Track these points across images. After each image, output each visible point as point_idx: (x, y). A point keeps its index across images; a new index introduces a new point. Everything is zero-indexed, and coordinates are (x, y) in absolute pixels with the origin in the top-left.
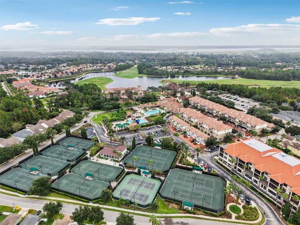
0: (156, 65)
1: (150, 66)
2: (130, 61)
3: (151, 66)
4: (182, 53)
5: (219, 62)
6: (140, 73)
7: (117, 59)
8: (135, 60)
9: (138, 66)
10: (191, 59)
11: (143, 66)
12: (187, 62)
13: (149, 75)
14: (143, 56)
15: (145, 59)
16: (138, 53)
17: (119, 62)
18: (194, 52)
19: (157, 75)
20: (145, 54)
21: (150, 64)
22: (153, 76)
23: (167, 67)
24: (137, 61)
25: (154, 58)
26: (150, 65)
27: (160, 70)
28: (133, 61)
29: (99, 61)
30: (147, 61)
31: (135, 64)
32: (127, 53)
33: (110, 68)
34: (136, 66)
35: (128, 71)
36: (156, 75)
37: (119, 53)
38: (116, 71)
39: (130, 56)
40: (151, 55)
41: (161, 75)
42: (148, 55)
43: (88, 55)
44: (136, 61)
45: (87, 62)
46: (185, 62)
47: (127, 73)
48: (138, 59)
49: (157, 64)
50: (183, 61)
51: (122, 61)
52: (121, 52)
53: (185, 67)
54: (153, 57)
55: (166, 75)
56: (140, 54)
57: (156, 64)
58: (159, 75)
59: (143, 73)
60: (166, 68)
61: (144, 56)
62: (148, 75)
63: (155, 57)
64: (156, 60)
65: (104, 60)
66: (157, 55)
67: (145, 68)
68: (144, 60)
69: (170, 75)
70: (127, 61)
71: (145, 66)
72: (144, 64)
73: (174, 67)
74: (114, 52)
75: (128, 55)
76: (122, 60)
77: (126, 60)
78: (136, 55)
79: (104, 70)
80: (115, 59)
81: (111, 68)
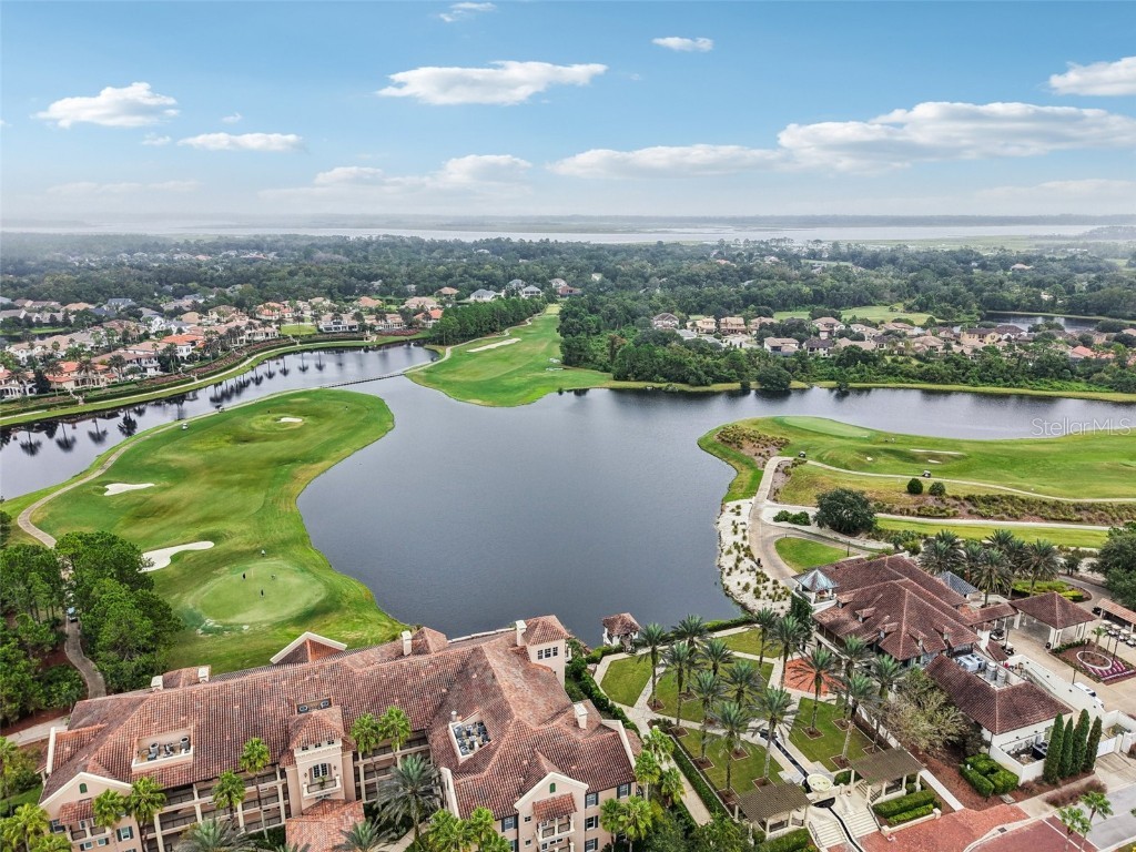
0: (656, 309)
1: (629, 312)
2: (529, 280)
3: (631, 316)
4: (762, 242)
5: (985, 294)
6: (569, 362)
7: (465, 272)
8: (554, 277)
9: (564, 315)
10: (833, 277)
11: (592, 311)
12: (816, 292)
13: (626, 379)
14: (590, 258)
15: (598, 270)
16: (568, 243)
17: (474, 289)
18: (818, 241)
19: (676, 381)
20: (600, 247)
21: (627, 298)
22: (649, 385)
23: (723, 320)
24: (563, 283)
25: (643, 267)
26: (625, 308)
27: (688, 345)
28: (543, 283)
29: (377, 284)
30: (609, 283)
31: (552, 300)
32: (522, 242)
33: (410, 325)
34: (554, 310)
35: (507, 340)
36: (669, 378)
37: (487, 244)
38: (441, 343)
39: (534, 256)
40: (629, 251)
41: (699, 379)
42: (615, 254)
43: (348, 253)
44: (554, 283)
45: (315, 285)
46: (806, 290)
47: (497, 358)
48: (569, 270)
49: (663, 301)
50: (793, 286)
51: (491, 282)
52: (498, 240)
53: (824, 320)
54: (636, 262)
55: (728, 380)
56: (578, 249)
57: (655, 302)
58: (684, 381)
59: (587, 360)
60: (713, 327)
61: (595, 257)
62: (618, 378)
63: (645, 262)
64: (654, 280)
65: (405, 279)
66: (657, 253)
67: (598, 327)
68: (597, 277)
69: (759, 379)
70: (514, 283)
71: (597, 312)
72: (594, 301)
73: (763, 326)
74: (469, 237)
75: (526, 251)
76: (491, 276)
77: (511, 277)
78: (560, 253)
79: (374, 338)
80: (460, 270)
81: (417, 322)
